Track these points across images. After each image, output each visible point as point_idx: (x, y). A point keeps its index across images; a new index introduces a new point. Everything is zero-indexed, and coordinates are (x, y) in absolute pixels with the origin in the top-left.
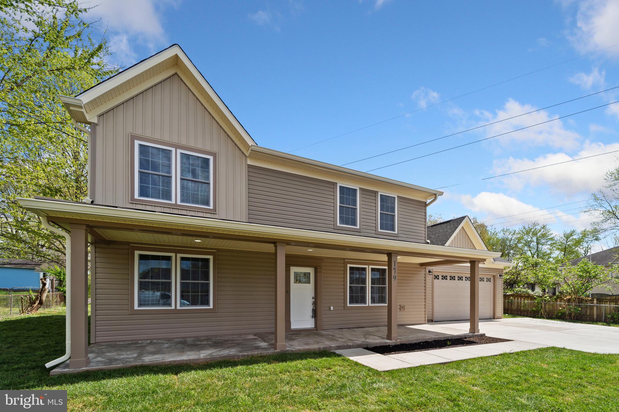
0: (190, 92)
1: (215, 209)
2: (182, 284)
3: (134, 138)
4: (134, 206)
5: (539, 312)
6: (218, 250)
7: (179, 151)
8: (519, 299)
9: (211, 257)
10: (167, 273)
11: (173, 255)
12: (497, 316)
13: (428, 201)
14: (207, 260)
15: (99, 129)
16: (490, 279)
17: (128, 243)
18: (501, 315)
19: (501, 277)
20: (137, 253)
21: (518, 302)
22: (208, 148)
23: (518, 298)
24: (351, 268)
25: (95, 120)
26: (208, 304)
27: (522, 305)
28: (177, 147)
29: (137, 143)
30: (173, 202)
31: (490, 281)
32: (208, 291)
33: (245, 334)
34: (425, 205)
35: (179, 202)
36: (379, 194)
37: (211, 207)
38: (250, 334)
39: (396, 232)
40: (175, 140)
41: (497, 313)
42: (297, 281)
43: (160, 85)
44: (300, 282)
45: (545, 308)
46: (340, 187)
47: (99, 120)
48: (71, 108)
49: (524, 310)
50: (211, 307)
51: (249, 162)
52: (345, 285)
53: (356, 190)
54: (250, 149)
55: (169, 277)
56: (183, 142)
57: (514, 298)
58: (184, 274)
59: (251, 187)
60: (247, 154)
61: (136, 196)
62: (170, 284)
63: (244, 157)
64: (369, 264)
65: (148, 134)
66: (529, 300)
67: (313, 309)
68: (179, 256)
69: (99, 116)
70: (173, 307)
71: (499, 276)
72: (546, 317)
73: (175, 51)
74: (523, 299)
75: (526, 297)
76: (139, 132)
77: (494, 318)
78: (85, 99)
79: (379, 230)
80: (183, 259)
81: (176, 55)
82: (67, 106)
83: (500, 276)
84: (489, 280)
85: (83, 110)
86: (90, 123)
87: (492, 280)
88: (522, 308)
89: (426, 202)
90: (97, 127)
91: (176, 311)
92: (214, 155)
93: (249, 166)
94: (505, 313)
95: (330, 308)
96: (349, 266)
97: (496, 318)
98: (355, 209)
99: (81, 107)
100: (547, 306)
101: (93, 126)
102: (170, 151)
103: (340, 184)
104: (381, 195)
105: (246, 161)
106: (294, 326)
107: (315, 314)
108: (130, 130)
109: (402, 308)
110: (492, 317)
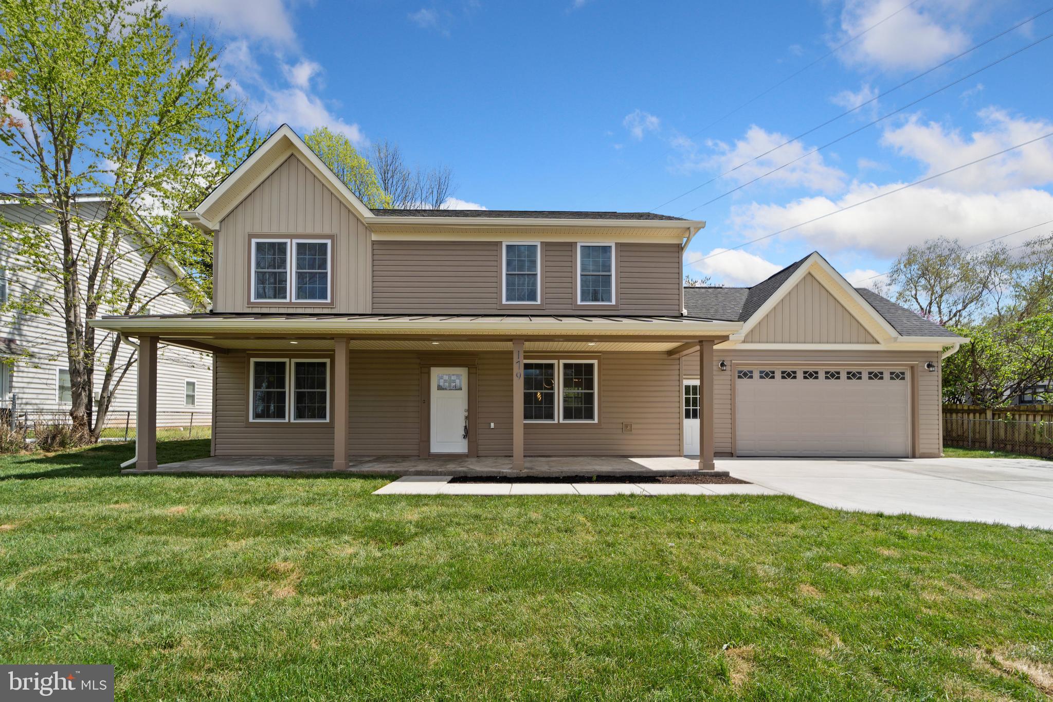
1: (332, 303)
2: (296, 395)
3: (251, 237)
4: (251, 311)
7: (295, 241)
9: (328, 360)
10: (281, 382)
11: (287, 360)
12: (922, 451)
13: (685, 240)
14: (323, 364)
15: (221, 236)
16: (902, 374)
17: (244, 351)
18: (936, 451)
19: (931, 369)
20: (252, 362)
22: (327, 231)
24: (526, 365)
25: (217, 228)
26: (324, 415)
28: (292, 237)
29: (254, 241)
30: (288, 300)
31: (902, 379)
32: (324, 402)
34: (679, 249)
35: (294, 300)
36: (579, 245)
37: (329, 300)
39: (614, 303)
40: (292, 231)
41: (921, 446)
43: (277, 172)
44: (446, 388)
46: (508, 246)
47: (221, 226)
50: (328, 420)
51: (374, 237)
53: (534, 247)
54: (367, 223)
55: (284, 387)
56: (300, 231)
58: (299, 382)
61: (253, 300)
62: (284, 394)
63: (367, 231)
64: (558, 358)
65: (265, 230)
67: (466, 427)
68: (293, 361)
69: (221, 222)
70: (287, 420)
71: (926, 367)
73: (284, 132)
76: (257, 230)
77: (914, 457)
79: (580, 303)
80: (296, 364)
81: (285, 136)
83: (929, 366)
84: (897, 376)
86: (213, 231)
87: (908, 376)
89: (679, 245)
90: (220, 233)
91: (290, 425)
92: (333, 237)
93: (374, 242)
94: (946, 445)
95: (490, 425)
97: (917, 454)
98: (534, 275)
101: (216, 232)
102: (285, 244)
103: (506, 241)
104: (582, 246)
105: (371, 236)
106: (435, 448)
107: (467, 434)
108: (249, 230)
109: (627, 427)
110: (910, 454)
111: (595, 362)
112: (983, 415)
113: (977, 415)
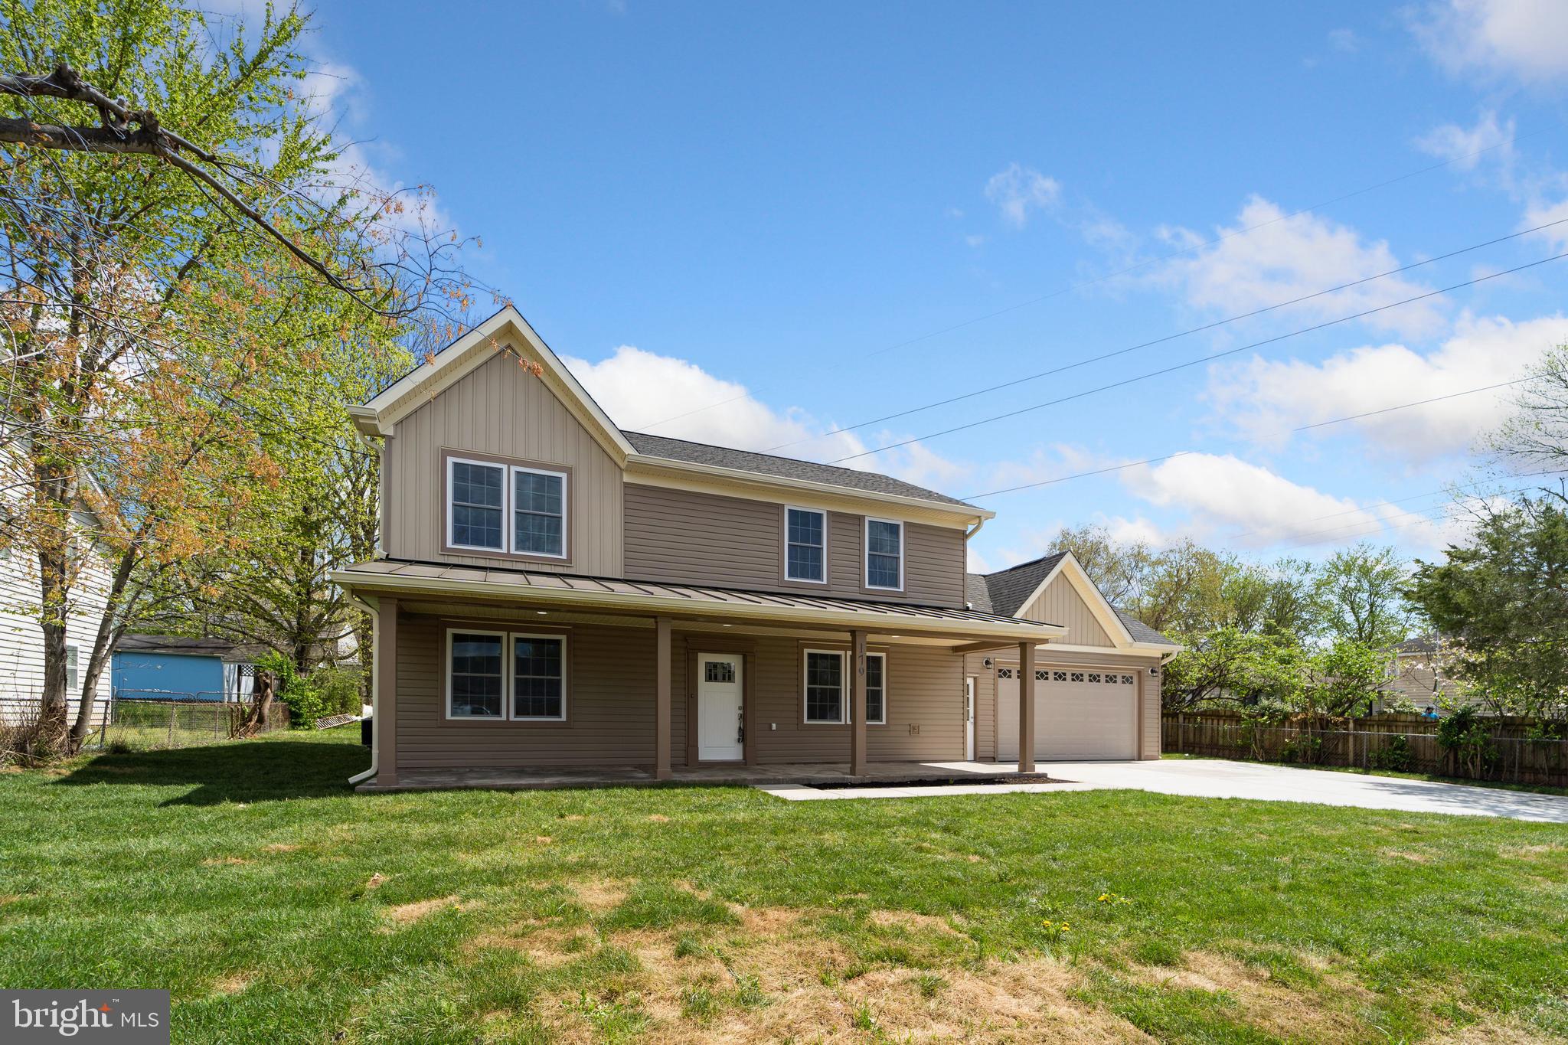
0: (544, 388)
1: (569, 559)
2: (517, 681)
3: (446, 453)
4: (446, 560)
5: (1249, 748)
6: (575, 626)
7: (514, 469)
8: (1215, 722)
9: (563, 638)
10: (494, 664)
11: (503, 634)
12: (1146, 753)
13: (970, 528)
14: (558, 642)
15: (396, 445)
16: (1131, 678)
17: (437, 617)
18: (1156, 754)
19: (1154, 675)
20: (450, 632)
21: (1213, 729)
22: (559, 461)
23: (1213, 720)
24: (810, 655)
25: (390, 432)
26: (558, 713)
27: (1221, 733)
28: (510, 462)
29: (450, 460)
30: (504, 550)
31: (1132, 683)
32: (558, 693)
33: (620, 766)
34: (963, 536)
35: (513, 551)
36: (867, 520)
37: (564, 556)
38: (628, 765)
39: (902, 589)
40: (508, 453)
41: (1146, 749)
42: (710, 675)
43: (483, 369)
44: (716, 679)
45: (1262, 741)
46: (790, 511)
47: (395, 431)
48: (361, 421)
49: (1223, 746)
50: (564, 718)
51: (627, 479)
52: (800, 686)
53: (820, 516)
54: (626, 460)
55: (499, 671)
56: (520, 455)
57: (1206, 720)
58: (521, 665)
59: (630, 519)
60: (623, 467)
61: (449, 544)
62: (498, 681)
63: (617, 470)
65: (467, 446)
66: (1234, 723)
67: (740, 728)
68: (514, 635)
69: (396, 425)
70: (504, 718)
71: (1150, 672)
72: (1262, 757)
73: (509, 315)
74: (1221, 722)
75: (1227, 717)
76: (453, 444)
77: (1140, 759)
78: (379, 405)
79: (867, 586)
80: (518, 640)
81: (510, 322)
82: (354, 419)
83: (1152, 671)
84: (1127, 680)
85: (376, 422)
86: (383, 436)
87: (1135, 680)
88: (1221, 742)
89: (964, 532)
90: (394, 441)
91: (508, 724)
92: (569, 471)
93: (627, 485)
95: (771, 726)
96: (806, 651)
97: (1143, 758)
98: (819, 548)
99: (374, 418)
100: (1266, 736)
101: (389, 439)
102: (499, 470)
103: (789, 505)
104: (870, 521)
105: (621, 476)
106: (705, 755)
107: (743, 736)
108: (439, 442)
109: (914, 730)
110: (1136, 757)
111: (883, 655)
112: (1175, 719)
113: (1170, 719)
